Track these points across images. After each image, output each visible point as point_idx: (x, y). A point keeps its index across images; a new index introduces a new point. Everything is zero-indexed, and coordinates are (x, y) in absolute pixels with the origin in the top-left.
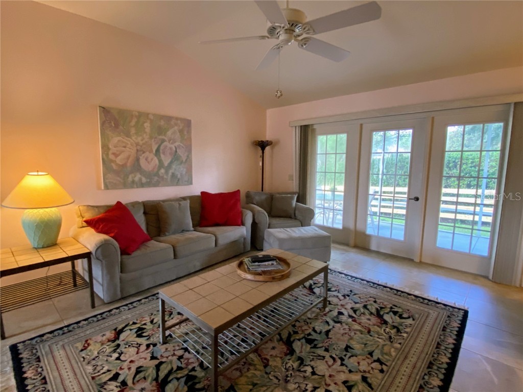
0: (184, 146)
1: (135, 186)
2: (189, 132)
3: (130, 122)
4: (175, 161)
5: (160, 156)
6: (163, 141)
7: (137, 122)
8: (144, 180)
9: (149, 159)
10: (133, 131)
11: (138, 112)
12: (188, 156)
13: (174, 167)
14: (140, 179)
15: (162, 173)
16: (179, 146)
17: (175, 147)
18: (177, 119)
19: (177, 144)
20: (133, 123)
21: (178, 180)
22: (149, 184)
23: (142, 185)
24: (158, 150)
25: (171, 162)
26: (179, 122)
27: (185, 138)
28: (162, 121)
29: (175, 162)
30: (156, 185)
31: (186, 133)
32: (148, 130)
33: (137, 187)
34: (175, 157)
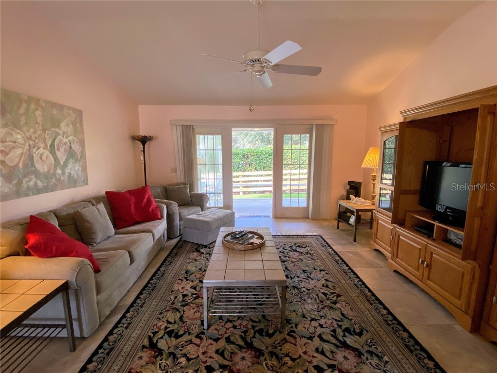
0: (78, 141)
1: (31, 194)
2: (81, 124)
3: (19, 108)
4: (70, 158)
5: (55, 153)
6: (57, 134)
7: (27, 109)
8: (40, 184)
9: (44, 157)
10: (23, 120)
11: (28, 96)
12: (82, 152)
13: (70, 166)
14: (36, 184)
15: (59, 174)
16: (73, 140)
17: (69, 141)
18: (69, 108)
19: (71, 138)
20: (22, 111)
21: (75, 181)
22: (47, 189)
23: (38, 191)
24: (52, 145)
25: (67, 161)
26: (71, 111)
27: (78, 131)
28: (54, 110)
29: (71, 160)
30: (53, 189)
31: (78, 126)
32: (40, 119)
33: (33, 195)
34: (71, 154)
